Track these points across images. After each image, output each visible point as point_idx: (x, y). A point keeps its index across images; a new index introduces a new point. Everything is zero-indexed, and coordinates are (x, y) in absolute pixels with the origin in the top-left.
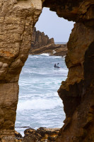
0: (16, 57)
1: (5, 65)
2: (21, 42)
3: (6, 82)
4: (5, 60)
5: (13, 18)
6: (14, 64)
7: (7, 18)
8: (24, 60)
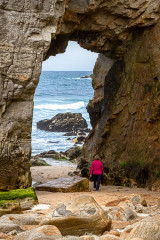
0: (29, 80)
1: (21, 86)
2: (33, 68)
3: (23, 100)
4: (20, 83)
5: (27, 49)
6: (28, 86)
7: (22, 49)
8: (36, 83)
